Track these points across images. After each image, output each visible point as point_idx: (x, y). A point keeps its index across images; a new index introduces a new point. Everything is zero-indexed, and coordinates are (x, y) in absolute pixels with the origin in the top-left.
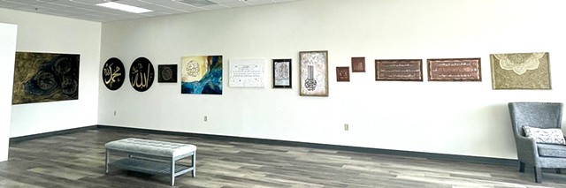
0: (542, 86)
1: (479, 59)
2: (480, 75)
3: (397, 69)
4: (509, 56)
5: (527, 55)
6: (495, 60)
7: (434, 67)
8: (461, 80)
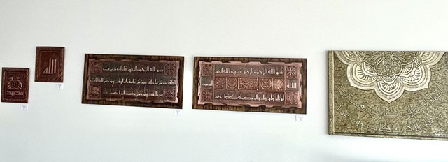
0: (434, 129)
1: (304, 61)
2: (304, 99)
3: (130, 76)
4: (370, 57)
5: (406, 58)
6: (336, 63)
7: (208, 77)
8: (262, 109)
